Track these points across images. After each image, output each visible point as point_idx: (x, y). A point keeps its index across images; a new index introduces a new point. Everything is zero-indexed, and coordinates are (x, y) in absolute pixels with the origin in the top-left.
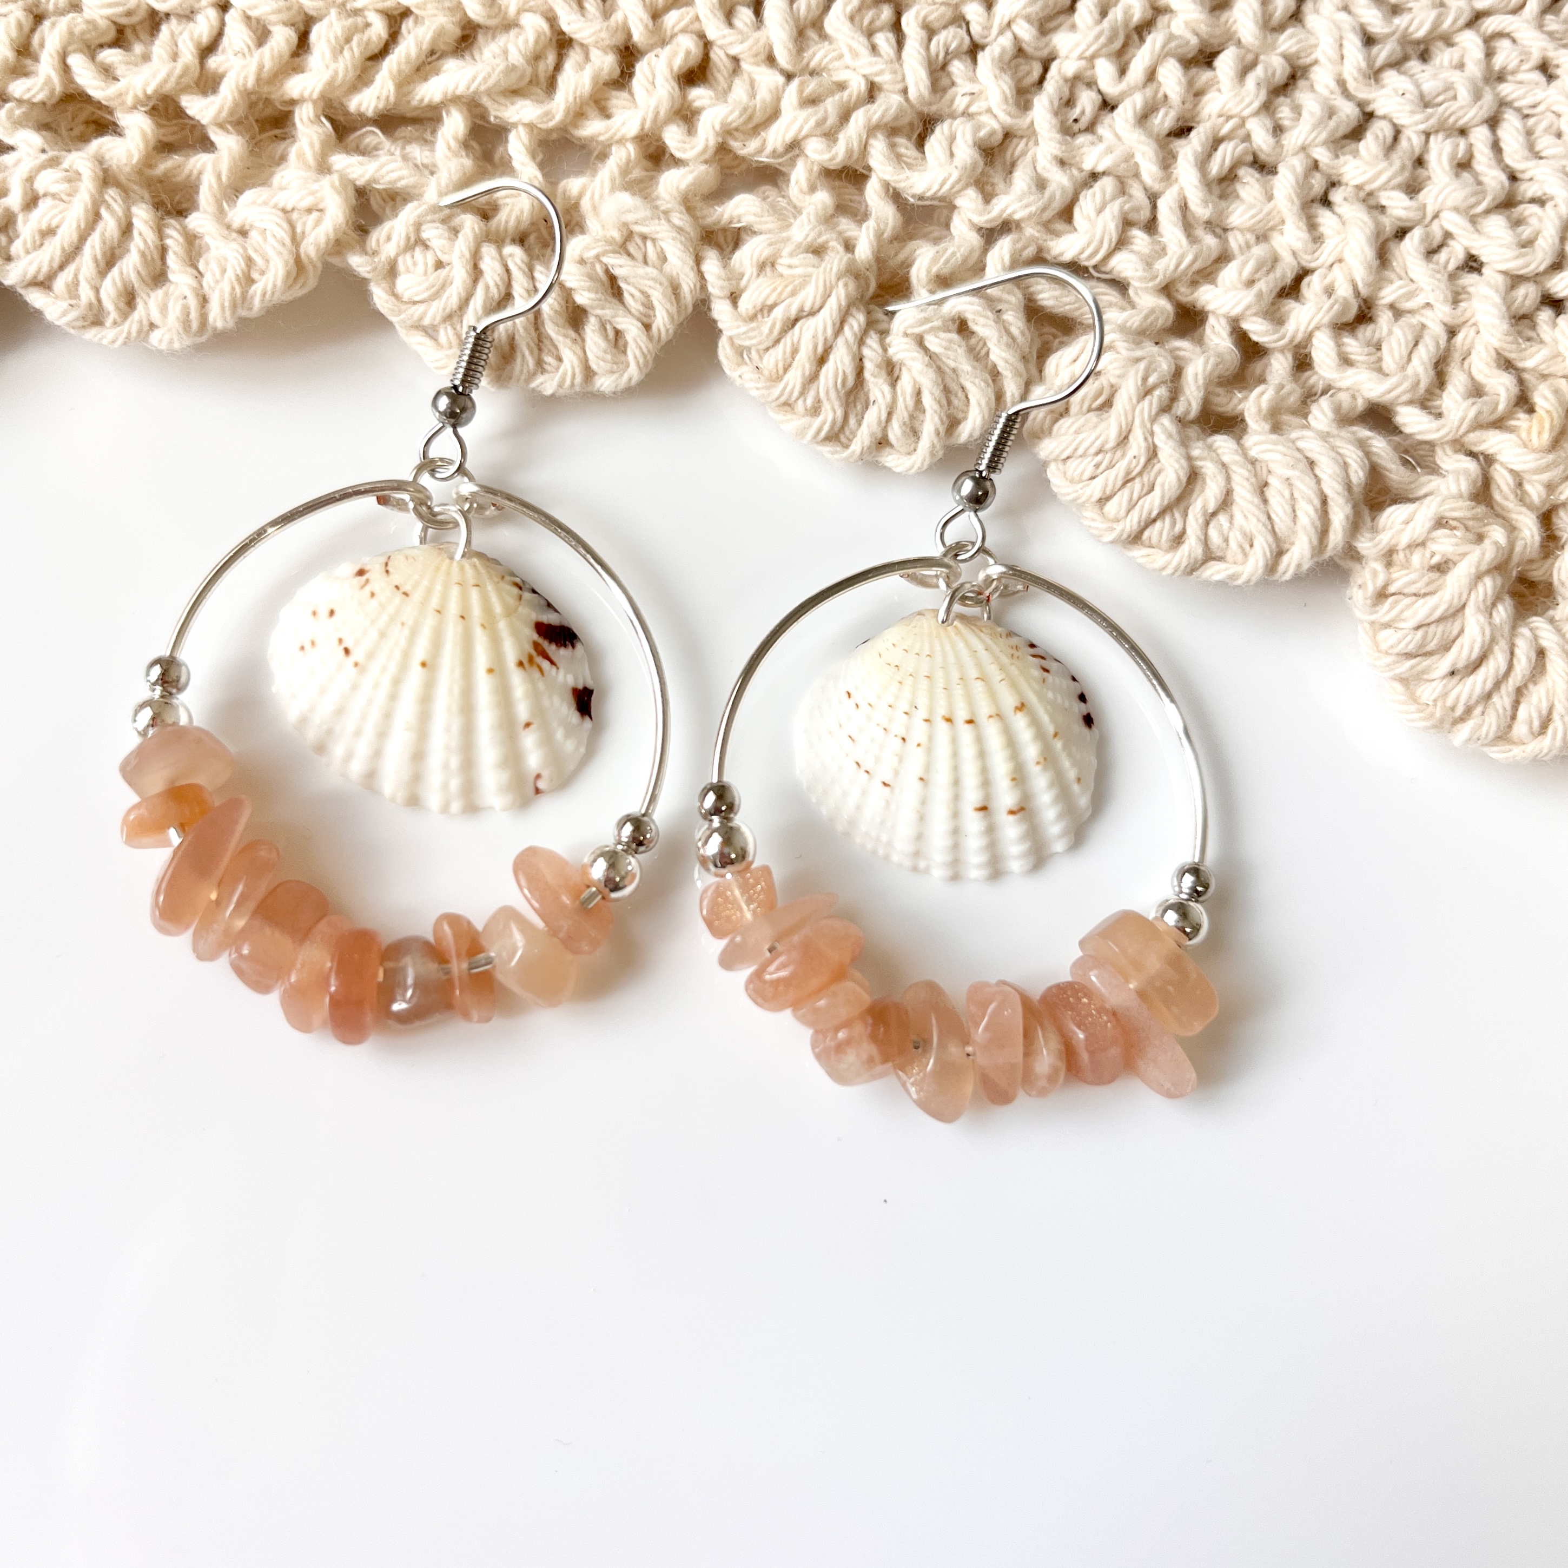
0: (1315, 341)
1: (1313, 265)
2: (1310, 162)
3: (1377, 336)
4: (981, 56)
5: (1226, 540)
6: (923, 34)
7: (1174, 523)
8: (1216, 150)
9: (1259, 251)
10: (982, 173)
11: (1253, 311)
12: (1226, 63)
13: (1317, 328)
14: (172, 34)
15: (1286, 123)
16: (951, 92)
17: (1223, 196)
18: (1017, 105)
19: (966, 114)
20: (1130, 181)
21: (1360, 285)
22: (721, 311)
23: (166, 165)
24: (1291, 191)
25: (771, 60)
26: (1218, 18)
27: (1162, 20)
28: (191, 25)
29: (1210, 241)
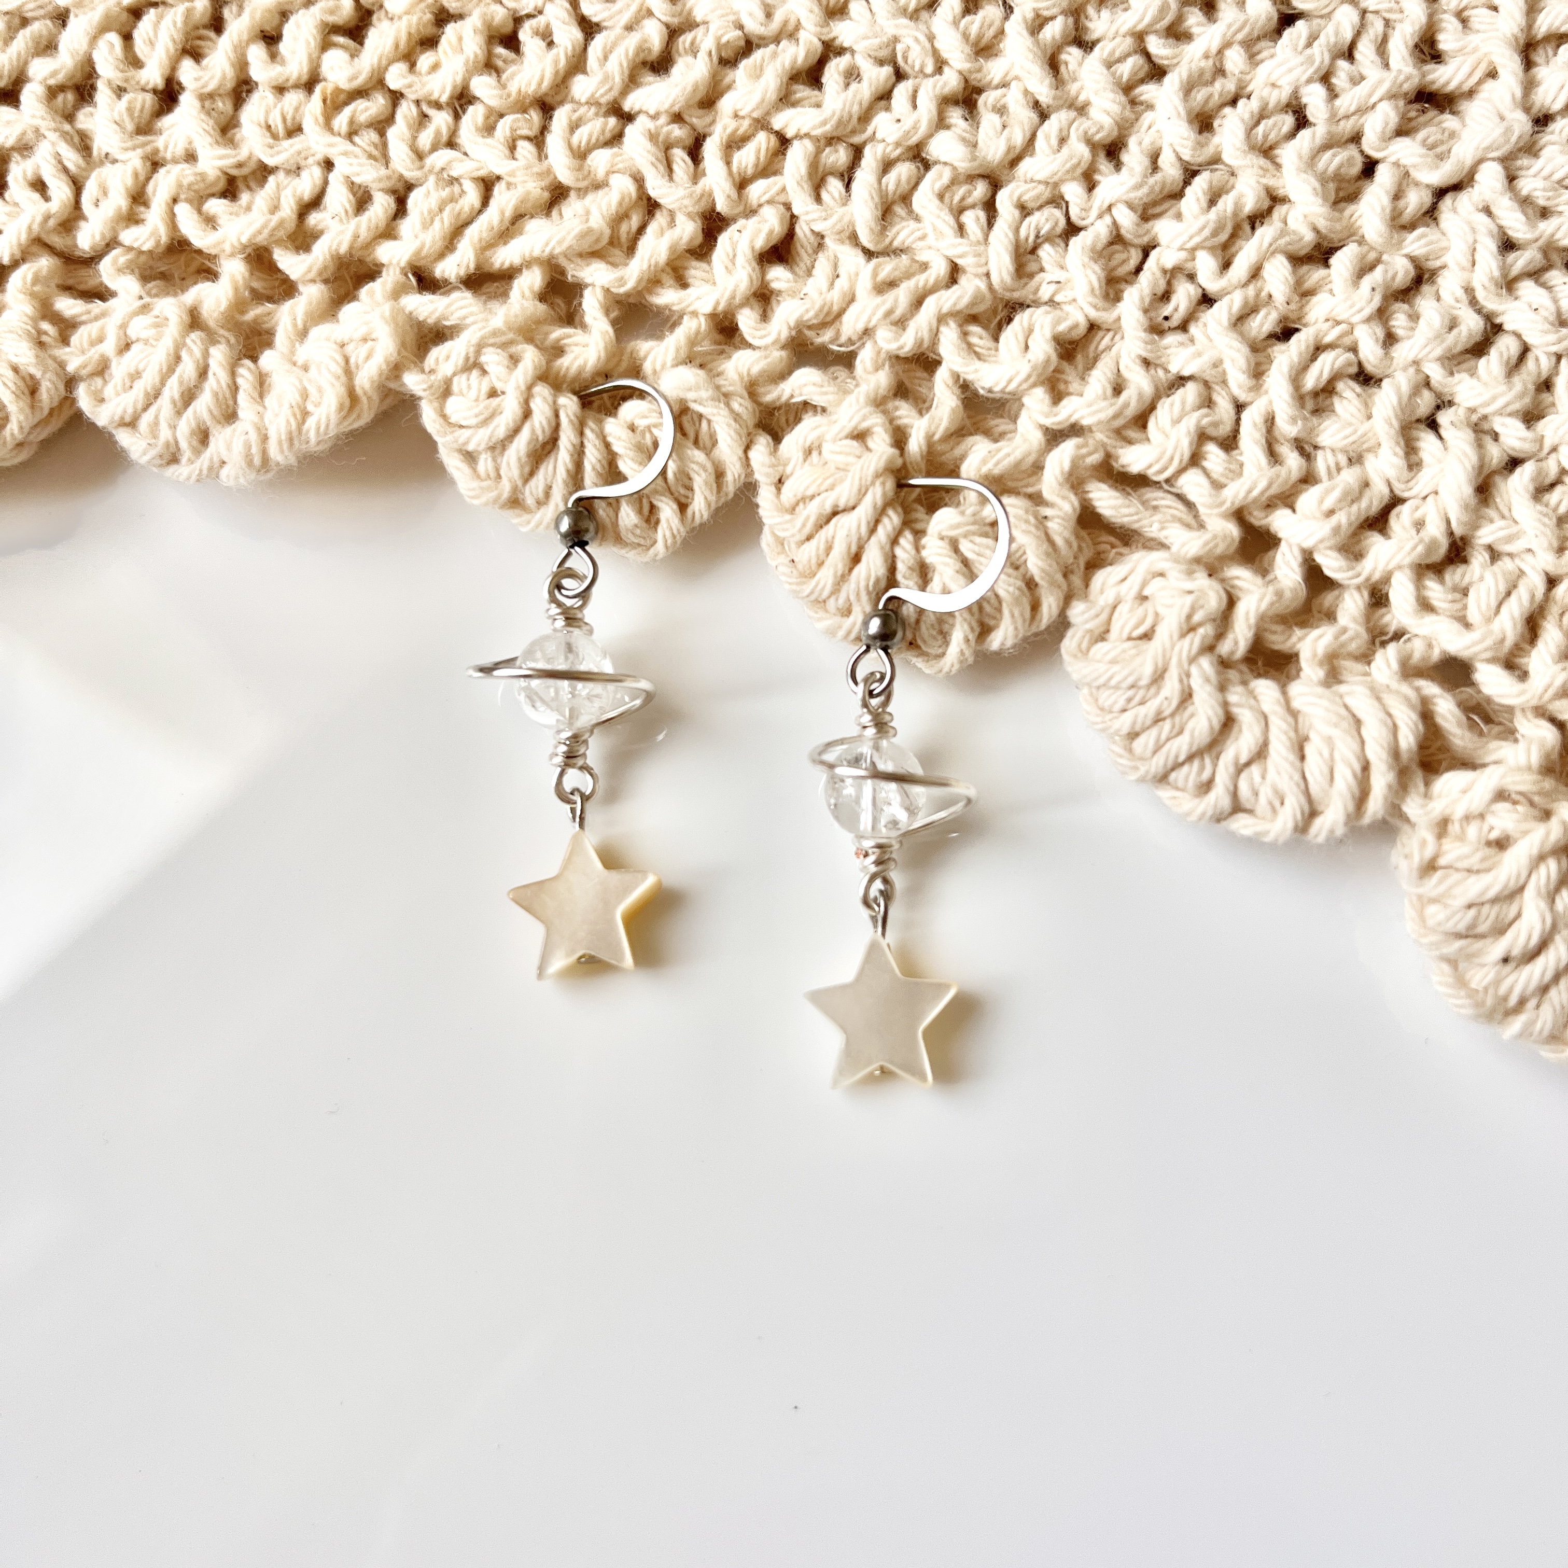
0: (1393, 581)
1: (1405, 495)
2: (1420, 377)
3: (1467, 580)
8: (1316, 359)
9: (1349, 477)
10: (1056, 370)
11: (1328, 544)
12: (1342, 261)
13: (1400, 567)
14: (278, 186)
15: (1400, 332)
17: (1316, 412)
18: (1106, 296)
19: (1051, 302)
20: (1217, 388)
21: (1454, 525)
22: (765, 498)
23: (254, 313)
24: (1391, 414)
26: (1342, 211)
27: (1279, 211)
28: (297, 181)
29: (1293, 462)
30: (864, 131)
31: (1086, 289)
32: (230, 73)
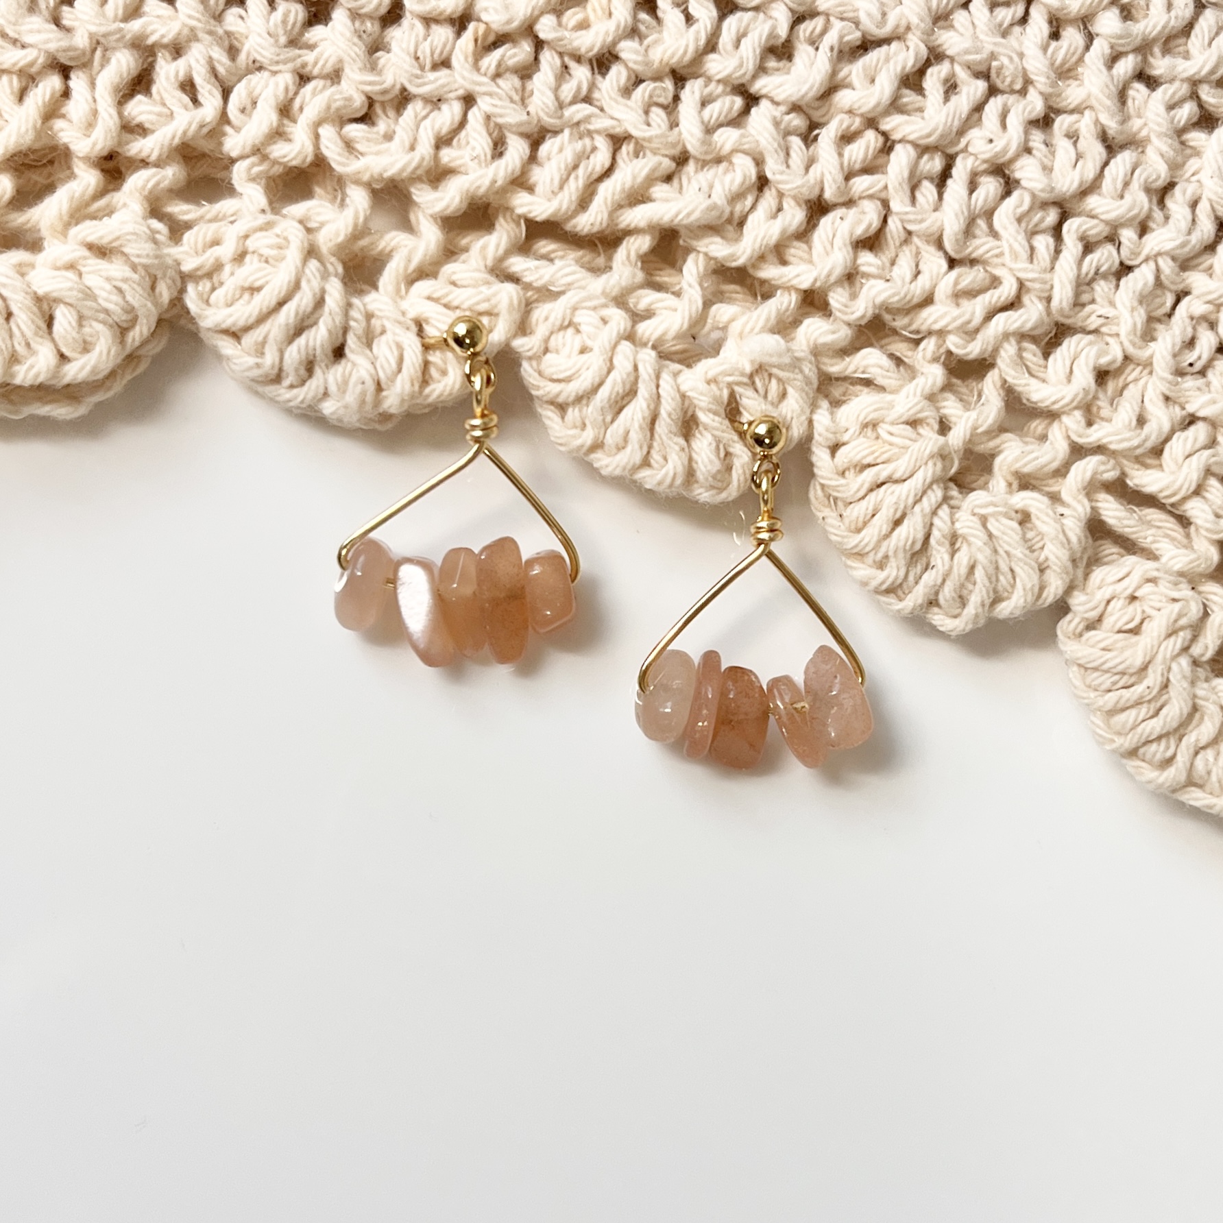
4: (1123, 281)
5: (1209, 773)
6: (1080, 247)
7: (1168, 748)
16: (1088, 308)
25: (939, 244)
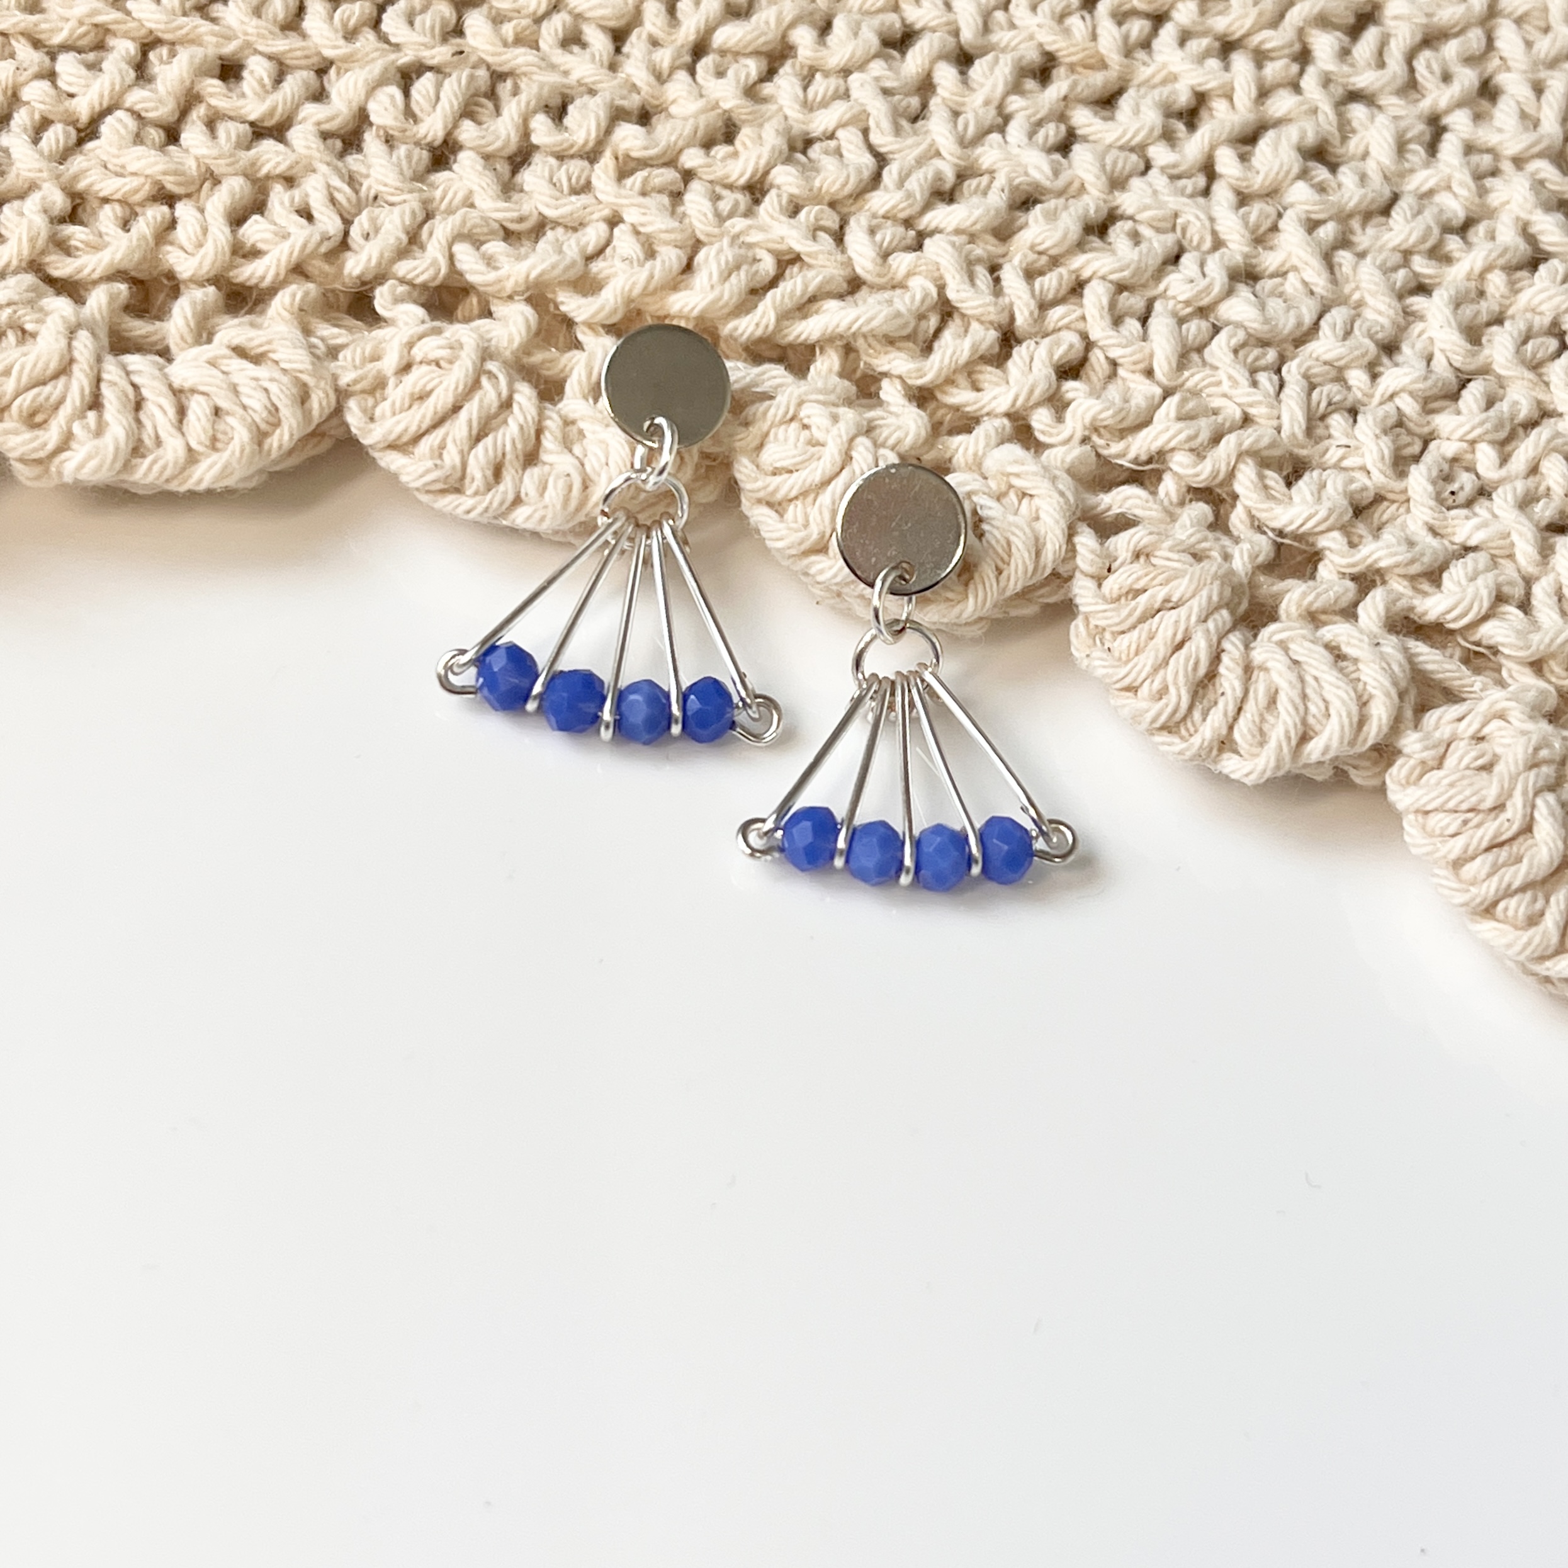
30: (1157, 285)
31: (1376, 455)
32: (514, 139)
